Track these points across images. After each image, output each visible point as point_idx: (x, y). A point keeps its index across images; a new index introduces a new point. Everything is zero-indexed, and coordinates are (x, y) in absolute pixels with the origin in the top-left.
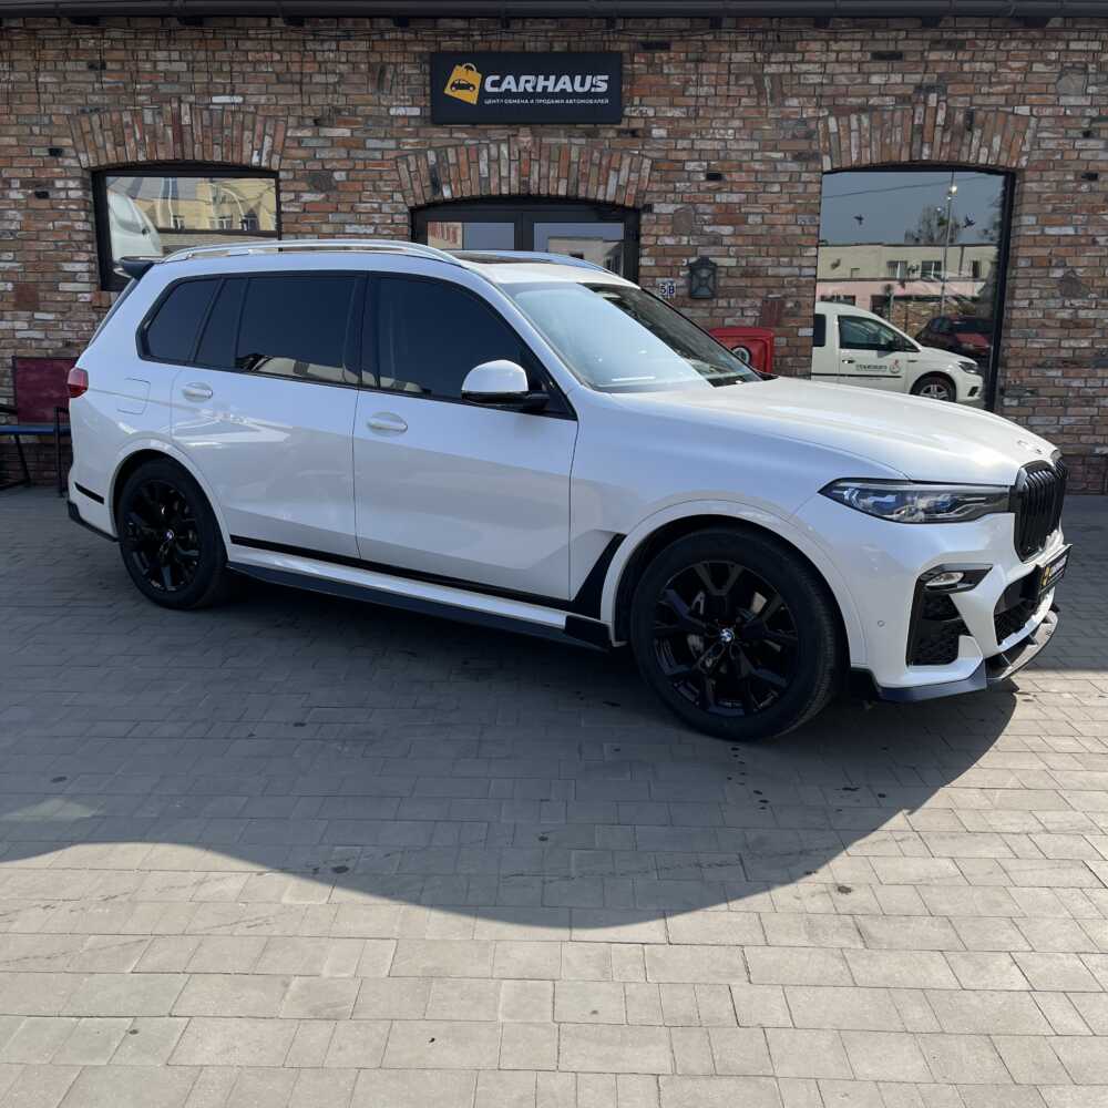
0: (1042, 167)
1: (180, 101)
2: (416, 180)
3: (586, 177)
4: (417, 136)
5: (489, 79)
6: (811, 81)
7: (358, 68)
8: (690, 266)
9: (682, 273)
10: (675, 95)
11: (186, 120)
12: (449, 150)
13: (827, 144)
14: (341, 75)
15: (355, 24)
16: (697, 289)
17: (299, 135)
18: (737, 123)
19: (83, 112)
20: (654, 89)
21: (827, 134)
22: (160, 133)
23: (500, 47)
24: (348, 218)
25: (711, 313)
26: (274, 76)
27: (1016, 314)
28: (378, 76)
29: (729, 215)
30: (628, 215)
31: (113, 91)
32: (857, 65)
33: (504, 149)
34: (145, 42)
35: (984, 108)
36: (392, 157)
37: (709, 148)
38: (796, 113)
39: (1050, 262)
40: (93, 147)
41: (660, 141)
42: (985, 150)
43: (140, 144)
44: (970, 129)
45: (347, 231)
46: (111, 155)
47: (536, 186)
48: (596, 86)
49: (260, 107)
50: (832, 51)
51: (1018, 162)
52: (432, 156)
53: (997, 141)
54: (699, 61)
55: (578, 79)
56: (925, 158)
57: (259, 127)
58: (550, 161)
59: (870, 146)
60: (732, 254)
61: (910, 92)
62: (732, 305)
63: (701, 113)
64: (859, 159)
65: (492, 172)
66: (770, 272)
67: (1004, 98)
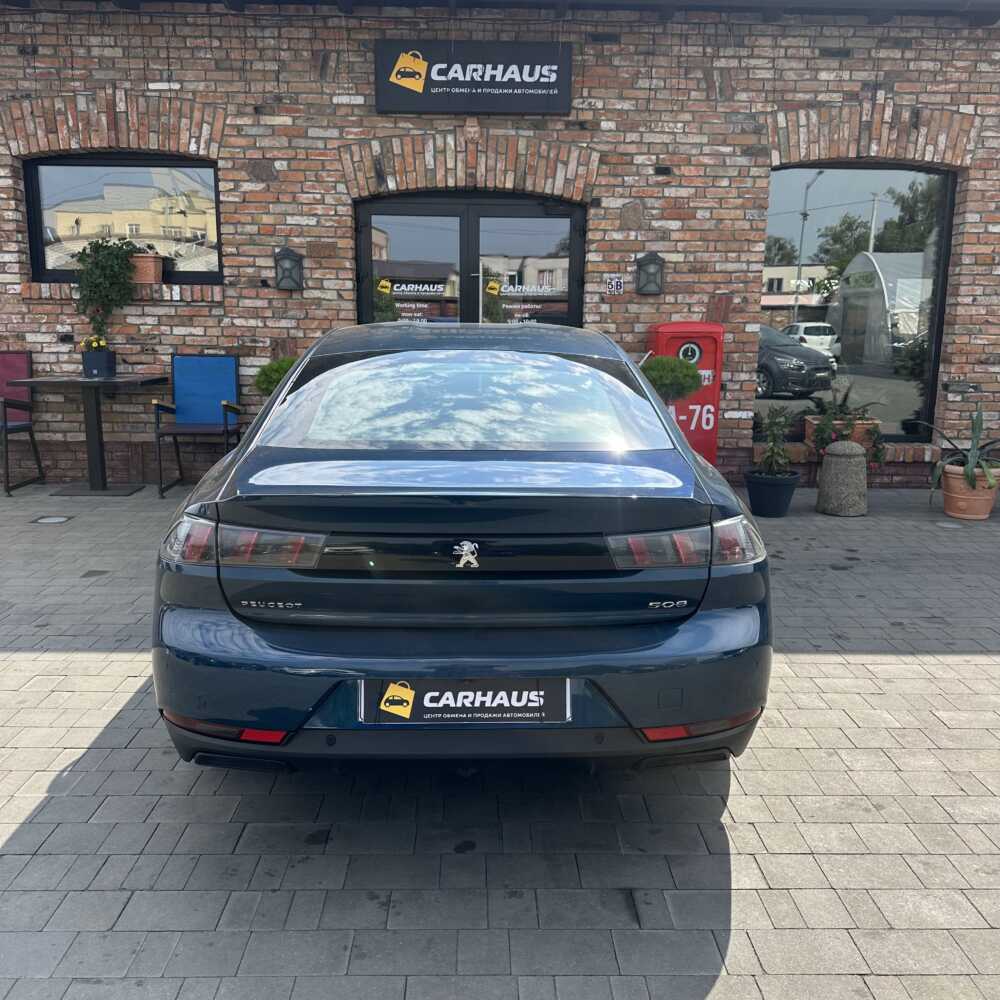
0: (985, 165)
1: (115, 88)
2: (360, 170)
3: (534, 169)
4: (361, 126)
5: (436, 68)
6: (761, 76)
7: (302, 55)
8: (638, 262)
9: (629, 269)
10: (624, 88)
11: (121, 107)
12: (394, 140)
13: (776, 140)
14: (284, 61)
15: (298, 10)
16: (645, 285)
17: (239, 122)
18: (688, 117)
19: (13, 97)
20: (603, 81)
21: (776, 129)
22: (94, 119)
23: (447, 34)
24: (290, 208)
25: (658, 309)
26: (213, 62)
27: (960, 310)
28: (320, 64)
29: (678, 210)
30: (575, 210)
31: (44, 77)
32: (806, 61)
33: (450, 140)
34: (79, 26)
35: (930, 107)
36: (336, 146)
37: (659, 141)
38: (746, 108)
39: (994, 259)
40: (23, 134)
41: (609, 134)
42: (930, 148)
43: (73, 132)
44: (916, 127)
45: (288, 222)
46: (42, 143)
47: (483, 178)
48: (545, 76)
49: (199, 94)
50: (781, 47)
51: (962, 160)
52: (376, 146)
53: (942, 139)
54: (648, 53)
55: (527, 68)
56: (873, 154)
57: (197, 115)
58: (497, 153)
59: (818, 141)
60: (679, 249)
61: (857, 89)
62: (679, 302)
63: (651, 107)
64: (806, 154)
65: (438, 163)
66: (718, 268)
67: (949, 96)
